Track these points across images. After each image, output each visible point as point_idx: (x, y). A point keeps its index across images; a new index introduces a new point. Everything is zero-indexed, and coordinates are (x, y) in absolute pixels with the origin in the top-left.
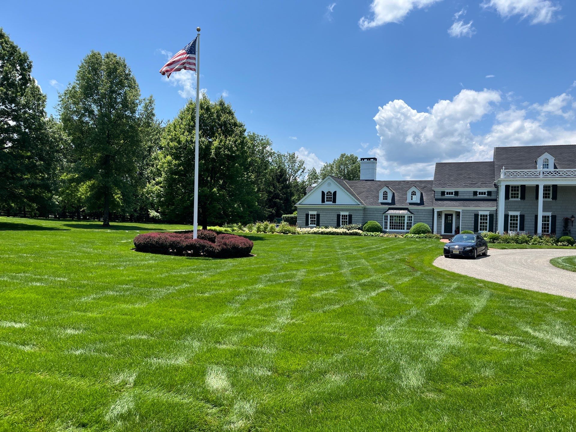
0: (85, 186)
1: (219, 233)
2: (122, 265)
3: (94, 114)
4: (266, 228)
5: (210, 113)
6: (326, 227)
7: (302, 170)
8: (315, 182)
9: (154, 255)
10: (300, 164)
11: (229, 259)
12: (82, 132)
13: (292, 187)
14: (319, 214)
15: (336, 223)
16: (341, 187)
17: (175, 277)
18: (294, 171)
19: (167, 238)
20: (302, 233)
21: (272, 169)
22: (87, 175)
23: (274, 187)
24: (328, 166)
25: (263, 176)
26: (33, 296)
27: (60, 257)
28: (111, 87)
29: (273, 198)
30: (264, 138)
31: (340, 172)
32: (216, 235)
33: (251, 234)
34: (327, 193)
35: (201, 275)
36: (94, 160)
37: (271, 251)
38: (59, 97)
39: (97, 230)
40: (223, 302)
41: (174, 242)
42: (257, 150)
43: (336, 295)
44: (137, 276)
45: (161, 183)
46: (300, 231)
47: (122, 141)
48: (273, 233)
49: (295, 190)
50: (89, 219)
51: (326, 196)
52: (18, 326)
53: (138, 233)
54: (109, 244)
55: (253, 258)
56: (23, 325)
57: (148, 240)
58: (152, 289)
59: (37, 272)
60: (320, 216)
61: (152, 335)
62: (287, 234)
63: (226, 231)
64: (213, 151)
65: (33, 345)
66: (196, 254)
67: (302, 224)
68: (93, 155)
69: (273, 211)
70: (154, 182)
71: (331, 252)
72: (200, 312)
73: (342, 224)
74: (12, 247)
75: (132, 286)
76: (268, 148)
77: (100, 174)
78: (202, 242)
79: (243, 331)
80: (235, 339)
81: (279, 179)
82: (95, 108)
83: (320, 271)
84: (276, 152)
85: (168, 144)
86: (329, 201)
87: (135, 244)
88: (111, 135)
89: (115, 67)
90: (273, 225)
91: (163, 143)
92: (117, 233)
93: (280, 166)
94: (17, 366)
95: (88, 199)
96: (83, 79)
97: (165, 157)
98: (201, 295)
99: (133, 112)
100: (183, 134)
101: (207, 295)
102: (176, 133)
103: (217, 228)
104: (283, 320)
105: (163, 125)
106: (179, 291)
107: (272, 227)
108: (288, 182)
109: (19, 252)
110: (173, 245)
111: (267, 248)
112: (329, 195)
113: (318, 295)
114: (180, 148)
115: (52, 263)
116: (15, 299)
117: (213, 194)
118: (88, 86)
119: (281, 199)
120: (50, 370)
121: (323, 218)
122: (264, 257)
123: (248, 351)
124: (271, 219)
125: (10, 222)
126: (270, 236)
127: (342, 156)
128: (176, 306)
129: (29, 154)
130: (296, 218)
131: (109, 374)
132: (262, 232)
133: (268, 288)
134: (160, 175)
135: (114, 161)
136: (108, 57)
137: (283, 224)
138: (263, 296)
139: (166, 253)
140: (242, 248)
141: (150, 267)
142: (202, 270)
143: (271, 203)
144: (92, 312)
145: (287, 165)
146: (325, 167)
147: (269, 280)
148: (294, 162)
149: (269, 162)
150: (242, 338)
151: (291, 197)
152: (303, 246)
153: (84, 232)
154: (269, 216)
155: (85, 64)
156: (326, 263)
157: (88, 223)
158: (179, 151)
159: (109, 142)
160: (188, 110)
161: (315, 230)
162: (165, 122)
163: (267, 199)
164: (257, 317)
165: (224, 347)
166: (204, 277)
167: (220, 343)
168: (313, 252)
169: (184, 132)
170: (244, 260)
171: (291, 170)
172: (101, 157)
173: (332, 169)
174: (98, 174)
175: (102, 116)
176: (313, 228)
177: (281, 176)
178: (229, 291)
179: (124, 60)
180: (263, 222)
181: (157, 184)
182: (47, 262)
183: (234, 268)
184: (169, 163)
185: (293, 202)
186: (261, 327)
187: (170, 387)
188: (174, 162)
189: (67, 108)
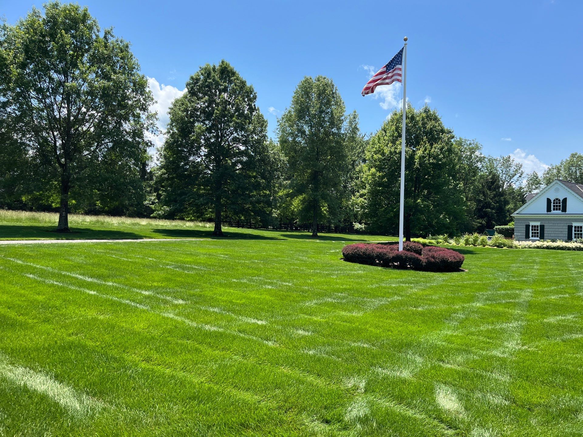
0: (298, 200)
1: (424, 245)
2: (335, 274)
3: (305, 134)
4: (475, 241)
5: (415, 122)
6: (553, 241)
7: (519, 175)
8: (536, 188)
9: (362, 265)
10: (516, 168)
11: (438, 273)
12: (296, 152)
13: (506, 195)
14: (544, 226)
15: (567, 235)
16: (573, 193)
17: (385, 288)
18: (509, 176)
19: (373, 249)
20: (520, 247)
21: (481, 176)
22: (299, 190)
23: (484, 195)
24: (553, 169)
25: (471, 183)
26: (268, 297)
27: (283, 263)
28: (320, 108)
29: (483, 207)
30: (472, 142)
31: (570, 175)
32: (422, 247)
33: (458, 247)
34: (554, 200)
35: (411, 288)
36: (305, 176)
37: (484, 267)
38: (278, 121)
39: (308, 240)
40: (439, 318)
41: (380, 254)
42: (464, 156)
43: (575, 322)
44: (350, 285)
45: (365, 195)
46: (519, 244)
47: (329, 157)
48: (484, 246)
49: (510, 198)
50: (299, 230)
51: (552, 204)
52: (260, 323)
53: (344, 243)
54: (320, 253)
55: (464, 273)
56: (264, 323)
57: (355, 250)
58: (365, 299)
59: (268, 276)
60: (545, 227)
61: (373, 345)
62: (502, 247)
63: (430, 243)
64: (417, 161)
65: (275, 341)
66: (402, 267)
67: (521, 237)
68: (304, 172)
69: (484, 222)
70: (358, 194)
71: (562, 270)
72: (416, 326)
73: (575, 237)
74: (246, 254)
75: (347, 295)
76: (477, 153)
77: (310, 189)
78: (409, 254)
79: (468, 352)
80: (459, 359)
81: (491, 186)
82: (306, 129)
83: (551, 292)
84: (487, 156)
85: (372, 156)
86: (557, 210)
87: (344, 254)
88: (319, 152)
89: (324, 88)
90: (485, 237)
91: (368, 155)
92: (325, 243)
93: (491, 172)
94: (265, 358)
95: (300, 212)
96: (297, 104)
97: (369, 170)
98: (415, 309)
99: (339, 129)
100: (387, 145)
101: (420, 309)
102: (380, 145)
103: (421, 240)
104: (512, 345)
105: (366, 139)
106: (392, 303)
107: (483, 240)
108: (501, 189)
109: (252, 258)
110: (380, 257)
111: (479, 263)
112: (557, 203)
113: (552, 320)
114: (384, 160)
115: (277, 269)
116: (254, 299)
117: (418, 205)
118: (301, 109)
119: (492, 209)
120: (291, 365)
121: (549, 230)
122: (477, 273)
123: (477, 374)
124: (481, 230)
125: (240, 232)
126: (481, 250)
127: (573, 156)
128: (391, 317)
129: (254, 174)
130: (513, 230)
131: (341, 377)
132: (471, 246)
133: (487, 307)
134: (364, 187)
135: (322, 176)
136: (319, 80)
137: (496, 236)
138: (484, 317)
139: (373, 264)
140: (451, 262)
141: (360, 277)
142: (411, 283)
143: (480, 213)
144: (316, 316)
145: (500, 170)
146: (550, 170)
147: (487, 299)
148: (509, 166)
149: (478, 168)
150: (468, 359)
151: (505, 206)
152: (524, 262)
153: (298, 242)
154: (479, 227)
155: (299, 90)
156: (557, 283)
157: (300, 234)
158: (383, 163)
159: (317, 159)
160: (392, 121)
161: (538, 243)
162: (368, 135)
163: (476, 209)
164: (481, 338)
165: (449, 366)
166: (415, 290)
167: (444, 361)
168: (538, 269)
169: (388, 143)
170: (455, 275)
171: (504, 176)
172: (311, 173)
173: (559, 172)
174: (308, 188)
175: (312, 135)
176: (535, 241)
177: (493, 183)
178: (444, 307)
179: (332, 81)
180: (472, 234)
181: (362, 196)
182: (274, 268)
183: (444, 283)
184: (373, 175)
185: (508, 211)
186: (488, 350)
187: (400, 399)
188: (378, 174)
189: (283, 131)
